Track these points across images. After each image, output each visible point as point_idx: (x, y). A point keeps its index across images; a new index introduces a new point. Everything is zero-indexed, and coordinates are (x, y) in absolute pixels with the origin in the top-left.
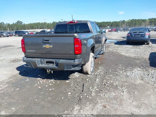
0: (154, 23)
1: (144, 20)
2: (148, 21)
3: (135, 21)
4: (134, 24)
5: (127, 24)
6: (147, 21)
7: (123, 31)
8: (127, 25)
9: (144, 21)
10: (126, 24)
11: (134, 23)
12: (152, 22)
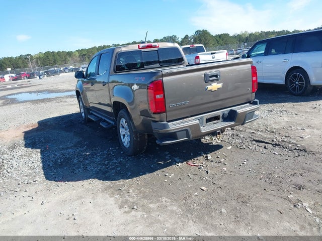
0: (88, 58)
1: (69, 52)
2: (77, 54)
3: (53, 56)
4: (53, 60)
5: (39, 62)
6: (75, 55)
7: (46, 76)
8: (40, 64)
9: (70, 54)
10: (37, 62)
11: (51, 58)
12: (85, 55)
